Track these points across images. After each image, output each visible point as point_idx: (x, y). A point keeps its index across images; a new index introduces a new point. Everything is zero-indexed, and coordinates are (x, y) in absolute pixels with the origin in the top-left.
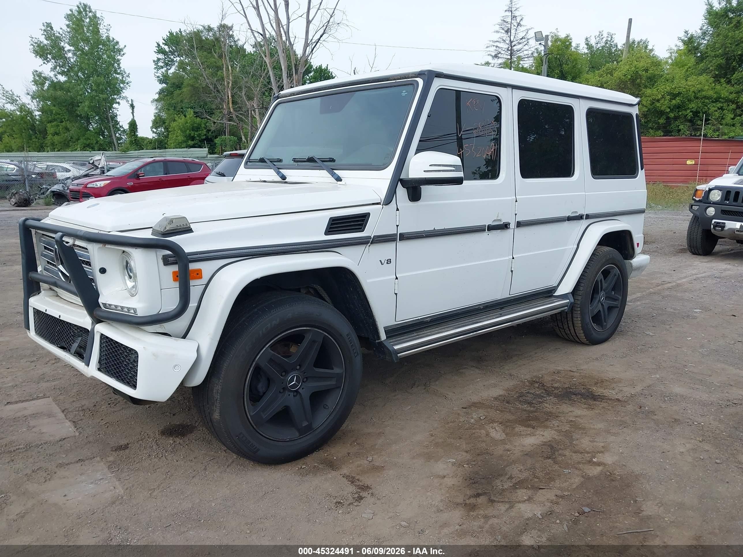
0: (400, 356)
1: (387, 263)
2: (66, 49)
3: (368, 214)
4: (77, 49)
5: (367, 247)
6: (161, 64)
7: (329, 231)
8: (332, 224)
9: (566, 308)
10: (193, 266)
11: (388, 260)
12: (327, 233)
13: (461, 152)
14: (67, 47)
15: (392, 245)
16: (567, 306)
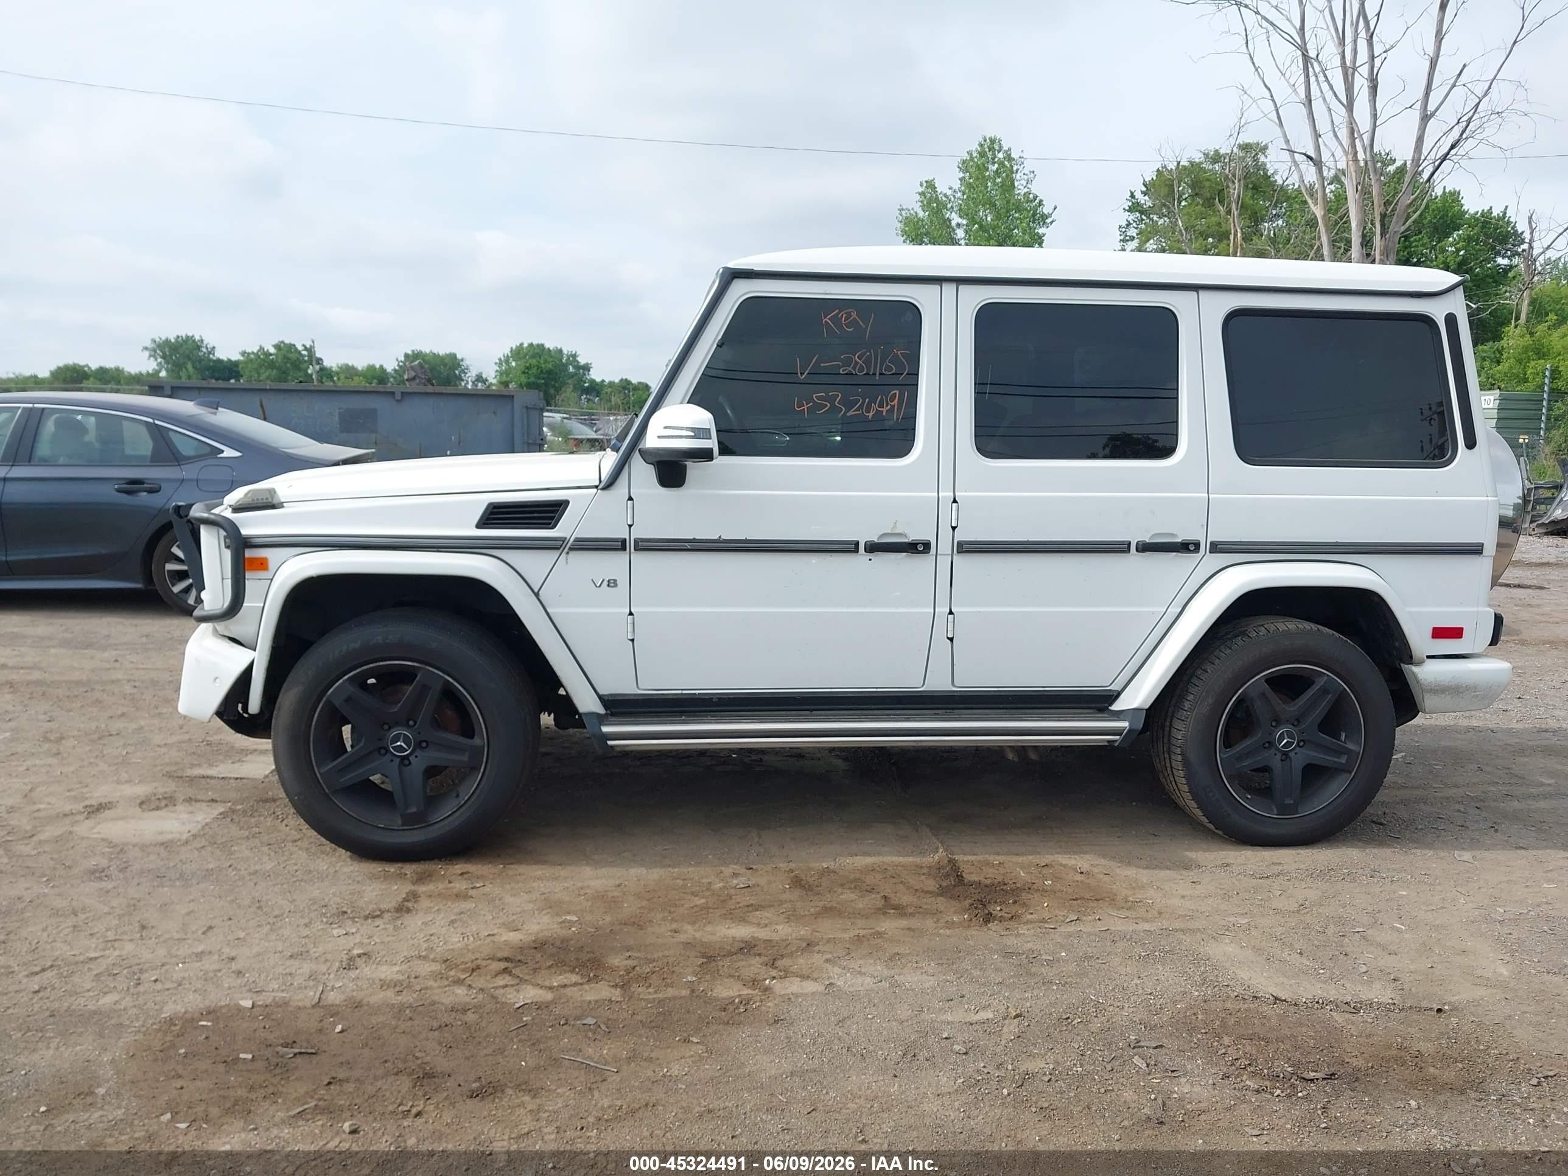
0: (612, 747)
1: (608, 586)
2: (954, 223)
3: (567, 503)
4: (972, 221)
5: (564, 554)
6: (1132, 232)
7: (485, 524)
8: (492, 513)
9: (1117, 737)
10: (249, 553)
11: (609, 581)
12: (481, 524)
13: (805, 407)
14: (955, 219)
15: (621, 558)
16: (1120, 734)
